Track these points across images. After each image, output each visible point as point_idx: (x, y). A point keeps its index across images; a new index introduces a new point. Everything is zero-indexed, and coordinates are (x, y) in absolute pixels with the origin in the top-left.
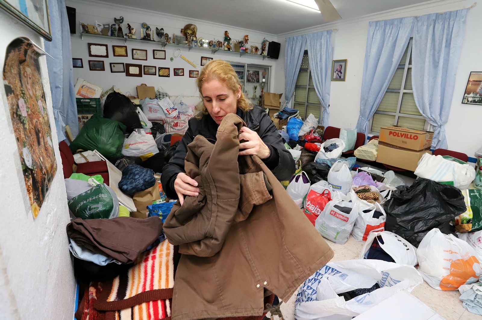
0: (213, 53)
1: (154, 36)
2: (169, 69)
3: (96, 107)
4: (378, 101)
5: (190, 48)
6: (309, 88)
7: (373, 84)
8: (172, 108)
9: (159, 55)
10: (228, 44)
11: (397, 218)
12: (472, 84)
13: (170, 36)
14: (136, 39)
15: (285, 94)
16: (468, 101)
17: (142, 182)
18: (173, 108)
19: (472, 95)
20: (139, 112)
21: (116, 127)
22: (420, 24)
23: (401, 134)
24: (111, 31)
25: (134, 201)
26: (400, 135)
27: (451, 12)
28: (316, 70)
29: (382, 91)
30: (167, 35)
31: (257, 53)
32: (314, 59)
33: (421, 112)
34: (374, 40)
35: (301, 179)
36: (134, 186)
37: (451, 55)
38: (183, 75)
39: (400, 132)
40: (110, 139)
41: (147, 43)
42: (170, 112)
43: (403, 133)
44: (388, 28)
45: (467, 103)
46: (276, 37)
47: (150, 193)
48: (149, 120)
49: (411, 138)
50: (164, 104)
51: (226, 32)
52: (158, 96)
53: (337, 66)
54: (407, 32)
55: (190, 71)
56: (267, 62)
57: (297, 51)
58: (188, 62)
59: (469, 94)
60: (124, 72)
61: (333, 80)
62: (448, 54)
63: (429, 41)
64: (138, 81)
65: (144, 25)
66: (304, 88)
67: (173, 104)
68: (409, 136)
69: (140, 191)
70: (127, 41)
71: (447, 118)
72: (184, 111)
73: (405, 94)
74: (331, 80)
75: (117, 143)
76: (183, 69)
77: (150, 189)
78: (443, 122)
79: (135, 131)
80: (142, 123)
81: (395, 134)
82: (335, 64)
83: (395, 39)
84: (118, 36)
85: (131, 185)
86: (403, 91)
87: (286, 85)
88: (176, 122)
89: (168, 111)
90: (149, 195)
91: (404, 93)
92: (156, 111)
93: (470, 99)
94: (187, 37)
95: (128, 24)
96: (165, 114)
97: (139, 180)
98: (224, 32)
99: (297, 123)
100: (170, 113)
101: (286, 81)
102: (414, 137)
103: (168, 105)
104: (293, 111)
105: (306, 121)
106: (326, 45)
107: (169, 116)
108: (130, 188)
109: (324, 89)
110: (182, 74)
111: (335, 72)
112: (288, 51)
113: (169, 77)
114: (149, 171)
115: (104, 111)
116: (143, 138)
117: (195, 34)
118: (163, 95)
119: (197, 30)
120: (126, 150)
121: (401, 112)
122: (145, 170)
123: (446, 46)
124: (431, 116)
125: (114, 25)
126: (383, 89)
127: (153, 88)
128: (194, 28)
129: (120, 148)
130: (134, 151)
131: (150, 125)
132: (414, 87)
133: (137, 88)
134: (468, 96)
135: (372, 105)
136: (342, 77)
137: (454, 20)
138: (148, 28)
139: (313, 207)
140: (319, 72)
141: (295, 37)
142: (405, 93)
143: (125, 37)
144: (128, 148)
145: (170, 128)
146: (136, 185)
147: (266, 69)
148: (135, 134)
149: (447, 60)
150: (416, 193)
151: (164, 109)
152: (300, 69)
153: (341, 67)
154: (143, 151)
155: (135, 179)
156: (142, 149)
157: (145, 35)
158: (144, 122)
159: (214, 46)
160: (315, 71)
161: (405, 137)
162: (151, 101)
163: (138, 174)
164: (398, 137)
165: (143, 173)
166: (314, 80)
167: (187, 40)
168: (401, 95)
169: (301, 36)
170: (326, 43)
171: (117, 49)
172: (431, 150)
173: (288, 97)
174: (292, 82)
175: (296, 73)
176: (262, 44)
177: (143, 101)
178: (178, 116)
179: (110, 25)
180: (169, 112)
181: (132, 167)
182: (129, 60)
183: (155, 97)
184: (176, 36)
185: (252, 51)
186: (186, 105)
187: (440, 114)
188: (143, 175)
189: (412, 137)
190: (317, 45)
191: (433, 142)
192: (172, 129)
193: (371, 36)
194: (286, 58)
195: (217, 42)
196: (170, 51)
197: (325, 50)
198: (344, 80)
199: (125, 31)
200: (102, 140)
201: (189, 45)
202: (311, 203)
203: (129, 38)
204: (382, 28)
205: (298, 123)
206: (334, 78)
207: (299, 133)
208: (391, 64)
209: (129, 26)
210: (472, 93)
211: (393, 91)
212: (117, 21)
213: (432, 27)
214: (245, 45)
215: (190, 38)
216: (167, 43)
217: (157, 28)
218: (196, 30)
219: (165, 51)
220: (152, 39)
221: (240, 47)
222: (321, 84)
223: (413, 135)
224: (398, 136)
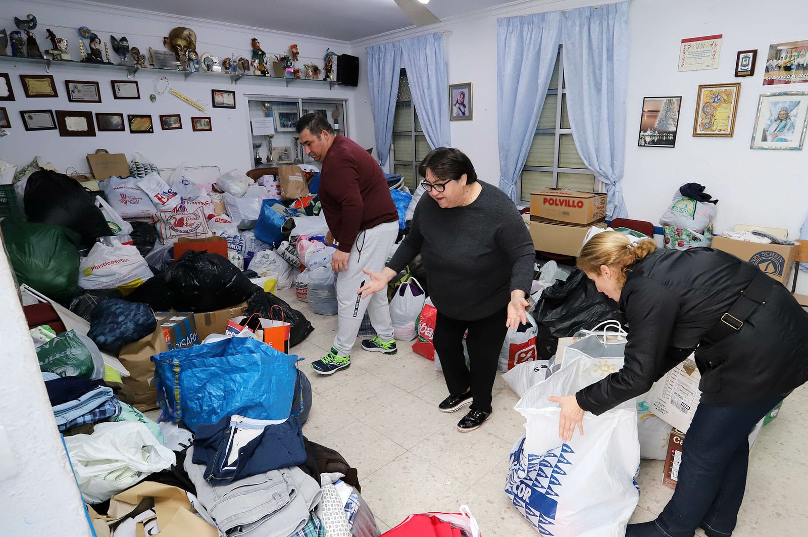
0: (234, 82)
1: (109, 54)
2: (150, 117)
3: (7, 203)
4: (524, 149)
5: (187, 75)
6: (415, 136)
7: (514, 123)
8: (167, 191)
9: (124, 90)
10: (260, 63)
11: (551, 328)
12: (648, 116)
13: (143, 51)
14: (72, 61)
15: (377, 148)
16: (645, 141)
17: (131, 326)
18: (169, 192)
19: (649, 133)
20: (101, 206)
21: (60, 237)
22: (570, 23)
23: (560, 200)
24: (12, 45)
25: (122, 361)
26: (558, 202)
27: (608, 6)
28: (423, 103)
29: (528, 134)
30: (135, 51)
31: (317, 77)
32: (418, 84)
33: (586, 163)
34: (507, 49)
35: (408, 290)
36: (118, 335)
37: (615, 72)
38: (180, 127)
39: (558, 198)
40: (50, 262)
41: (96, 67)
42: (165, 200)
43: (562, 199)
44: (525, 29)
45: (644, 146)
46: (350, 46)
47: (151, 344)
48: (124, 219)
49: (574, 206)
50: (150, 185)
51: (254, 40)
52: (136, 171)
53: (456, 93)
54: (554, 38)
55: (193, 119)
56: (338, 93)
57: (388, 72)
58: (187, 101)
59: (645, 132)
60: (55, 128)
61: (453, 118)
62: (611, 71)
63: (585, 51)
64: (89, 145)
65: (85, 32)
66: (407, 135)
67: (169, 185)
68: (571, 203)
69: (131, 342)
70: (51, 66)
71: (622, 171)
72: (191, 196)
73: (564, 136)
74: (451, 120)
75: (67, 268)
76: (179, 116)
77: (148, 338)
78: (617, 176)
79: (100, 241)
80: (111, 226)
81: (551, 202)
82: (453, 91)
83: (538, 47)
84: (30, 56)
85: (112, 334)
86: (559, 131)
87: (377, 133)
88: (178, 217)
89: (159, 199)
90: (148, 348)
91: (561, 135)
92: (135, 201)
93: (648, 139)
94: (177, 54)
95: (48, 31)
96: (156, 205)
97: (127, 323)
98: (250, 42)
99: (400, 197)
100: (164, 203)
101: (375, 126)
102: (578, 203)
103: (158, 188)
104: (392, 178)
105: (415, 194)
106: (434, 58)
107: (163, 208)
108: (110, 339)
109: (440, 137)
110: (177, 125)
111: (455, 105)
112: (373, 72)
113: (153, 132)
114: (142, 307)
115: (26, 209)
116: (118, 252)
117: (192, 46)
118: (145, 169)
119: (196, 39)
120: (86, 278)
121: (561, 165)
122: (134, 306)
123: (608, 58)
124: (601, 169)
125: (17, 33)
126: (529, 130)
127: (122, 156)
128: (190, 35)
129: (74, 275)
130: (104, 280)
131: (127, 228)
132: (572, 124)
133: (87, 157)
134: (645, 134)
135: (517, 157)
136: (467, 114)
137: (614, 18)
138: (93, 38)
139: (430, 330)
140: (429, 107)
141: (381, 46)
142: (563, 134)
143: (45, 57)
144: (90, 274)
145: (168, 231)
146: (122, 333)
147: (338, 105)
148: (100, 247)
149: (611, 80)
150: (573, 287)
151: (152, 195)
152: (397, 102)
153: (464, 97)
154: (121, 277)
155: (118, 323)
156: (120, 274)
157: (90, 52)
158: (114, 224)
159: (235, 69)
160: (422, 106)
161: (566, 206)
162: (123, 183)
163: (121, 313)
164: (556, 207)
165: (132, 310)
166: (422, 121)
167: (178, 60)
168: (557, 137)
169: (391, 44)
170: (434, 55)
171: (31, 82)
172: (606, 222)
173: (382, 155)
174: (385, 126)
175: (391, 111)
176: (325, 59)
177: (105, 183)
178: (181, 207)
179: (8, 33)
180: (163, 199)
181: (108, 303)
182: (61, 103)
183: (129, 175)
184: (156, 53)
185: (307, 75)
186: (194, 184)
187: (612, 165)
188: (132, 314)
189: (575, 204)
190: (419, 59)
191: (608, 210)
192: (172, 231)
193: (503, 44)
194: (370, 84)
195: (239, 60)
196: (147, 81)
197: (433, 67)
198: (469, 118)
199: (43, 44)
200: (34, 264)
201: (184, 69)
202: (427, 325)
203: (54, 59)
204: (517, 29)
205: (402, 198)
206: (454, 115)
207: (405, 215)
208: (538, 89)
209: (51, 35)
210: (649, 130)
211: (546, 132)
212: (21, 25)
213: (586, 28)
214: (293, 63)
215: (185, 55)
216: (139, 67)
217: (112, 38)
218: (193, 39)
219: (136, 82)
220: (105, 61)
221: (285, 68)
222: (434, 127)
223: (577, 200)
224: (557, 205)
